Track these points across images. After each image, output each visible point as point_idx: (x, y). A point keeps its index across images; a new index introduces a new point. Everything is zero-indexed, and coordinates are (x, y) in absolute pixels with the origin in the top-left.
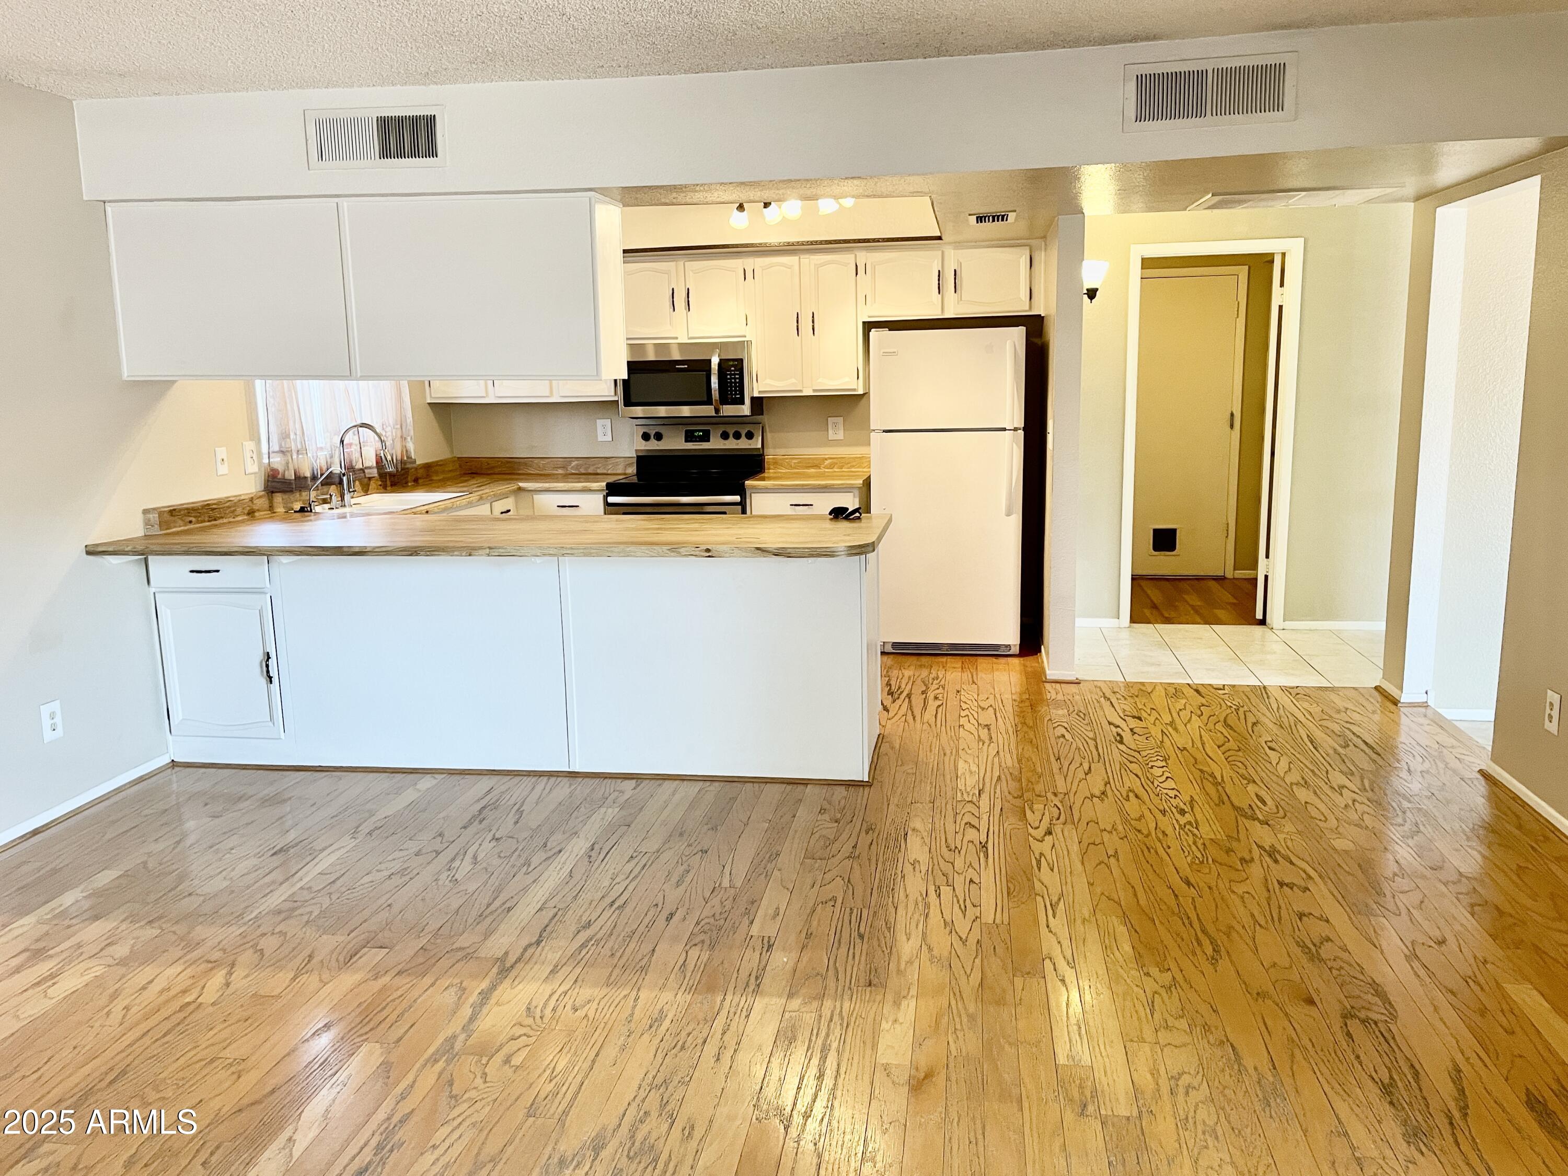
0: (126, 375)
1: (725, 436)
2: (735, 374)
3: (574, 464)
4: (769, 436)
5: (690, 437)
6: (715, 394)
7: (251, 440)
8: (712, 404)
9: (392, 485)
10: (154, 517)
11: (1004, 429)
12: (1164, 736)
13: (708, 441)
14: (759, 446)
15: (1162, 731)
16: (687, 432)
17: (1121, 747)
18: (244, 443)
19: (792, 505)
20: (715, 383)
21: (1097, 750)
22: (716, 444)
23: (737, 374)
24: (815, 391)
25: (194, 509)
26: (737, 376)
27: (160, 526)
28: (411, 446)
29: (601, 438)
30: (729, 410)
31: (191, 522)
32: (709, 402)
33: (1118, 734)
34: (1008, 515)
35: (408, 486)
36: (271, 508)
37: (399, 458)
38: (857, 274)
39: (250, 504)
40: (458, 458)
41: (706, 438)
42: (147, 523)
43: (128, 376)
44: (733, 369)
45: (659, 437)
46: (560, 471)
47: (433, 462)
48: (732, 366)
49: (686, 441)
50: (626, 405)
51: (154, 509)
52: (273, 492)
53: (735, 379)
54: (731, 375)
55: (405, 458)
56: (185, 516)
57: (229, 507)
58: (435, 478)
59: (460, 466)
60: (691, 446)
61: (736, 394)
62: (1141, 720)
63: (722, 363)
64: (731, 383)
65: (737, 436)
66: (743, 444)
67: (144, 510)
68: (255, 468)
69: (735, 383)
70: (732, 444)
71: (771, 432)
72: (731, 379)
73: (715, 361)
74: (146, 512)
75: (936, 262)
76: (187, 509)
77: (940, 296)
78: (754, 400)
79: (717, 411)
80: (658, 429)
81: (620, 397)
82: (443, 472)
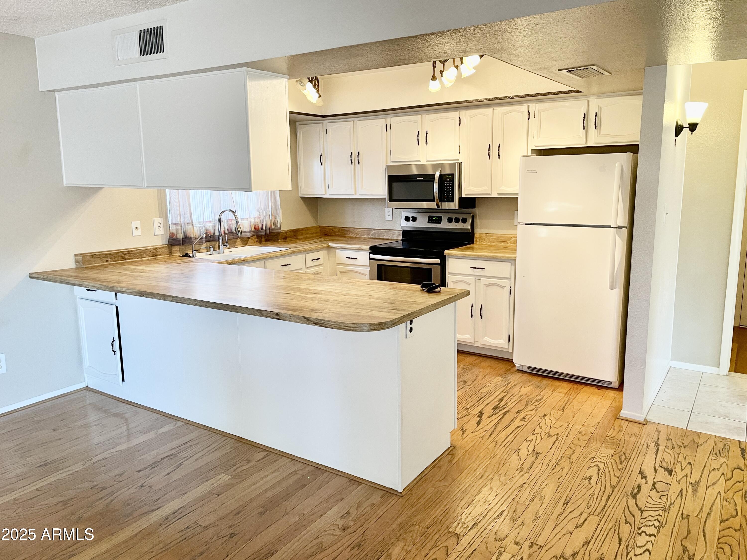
0: (65, 183)
1: (450, 220)
2: (449, 183)
3: (373, 232)
4: (478, 222)
5: (431, 220)
6: (436, 195)
7: (160, 217)
8: (435, 202)
9: (266, 241)
10: (80, 258)
11: (610, 227)
12: (679, 498)
13: (440, 223)
14: (469, 227)
15: (682, 490)
16: (429, 217)
17: (632, 502)
18: (154, 219)
19: (471, 267)
20: (436, 188)
21: (607, 501)
22: (444, 225)
23: (451, 183)
24: (499, 194)
25: (110, 254)
26: (451, 185)
27: (83, 263)
28: (279, 220)
29: (387, 218)
30: (446, 205)
31: (107, 261)
32: (433, 201)
33: (639, 487)
34: (612, 288)
35: (278, 242)
36: (170, 253)
37: (268, 227)
38: (529, 118)
39: (154, 251)
40: (320, 226)
41: (439, 221)
42: (76, 261)
43: (66, 184)
44: (448, 180)
45: (414, 219)
46: (366, 236)
47: (300, 229)
48: (448, 178)
49: (428, 222)
50: (390, 201)
51: (81, 254)
52: (172, 245)
53: (449, 186)
54: (447, 184)
55: (273, 227)
56: (103, 257)
57: (138, 253)
58: (300, 237)
59: (321, 231)
60: (431, 225)
61: (449, 196)
62: (670, 475)
63: (441, 176)
64: (447, 188)
65: (457, 221)
66: (460, 226)
67: (75, 254)
68: (162, 232)
69: (449, 188)
70: (454, 226)
71: (479, 219)
72: (447, 186)
73: (437, 174)
74: (76, 255)
75: (582, 109)
76: (106, 254)
77: (585, 131)
78: (461, 200)
79: (438, 206)
80: (414, 215)
81: (387, 197)
82: (306, 234)
